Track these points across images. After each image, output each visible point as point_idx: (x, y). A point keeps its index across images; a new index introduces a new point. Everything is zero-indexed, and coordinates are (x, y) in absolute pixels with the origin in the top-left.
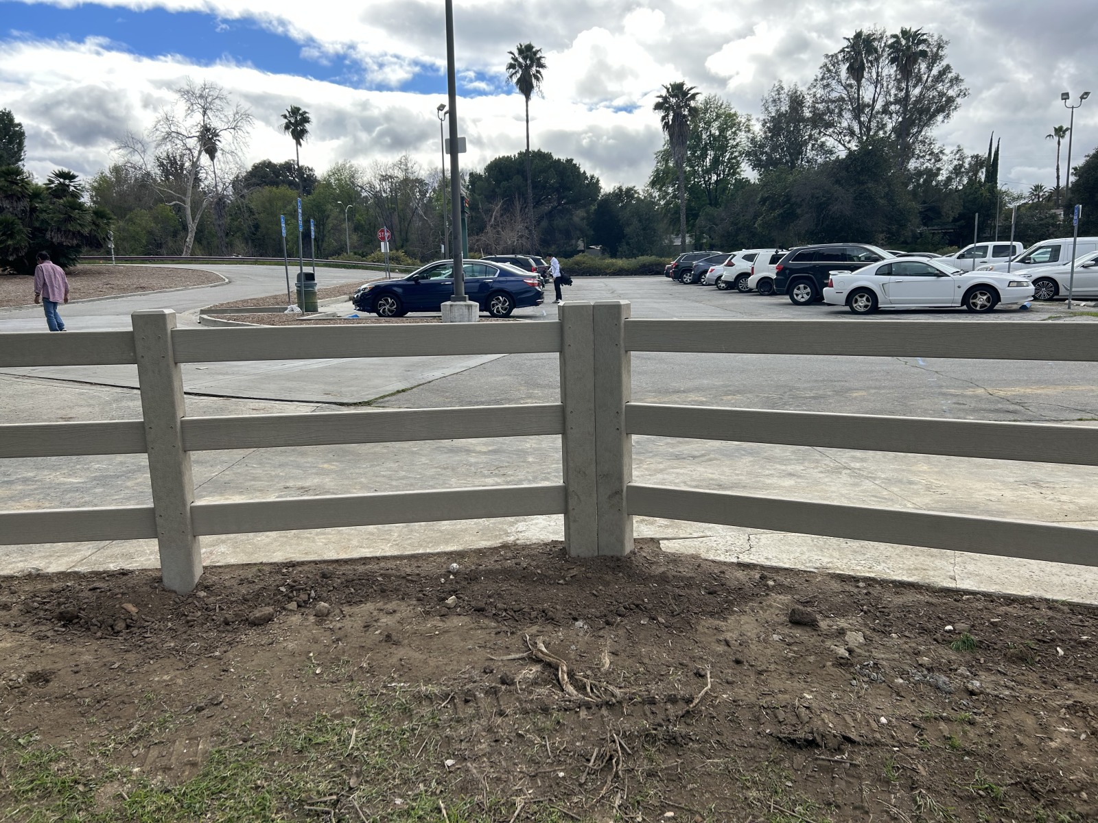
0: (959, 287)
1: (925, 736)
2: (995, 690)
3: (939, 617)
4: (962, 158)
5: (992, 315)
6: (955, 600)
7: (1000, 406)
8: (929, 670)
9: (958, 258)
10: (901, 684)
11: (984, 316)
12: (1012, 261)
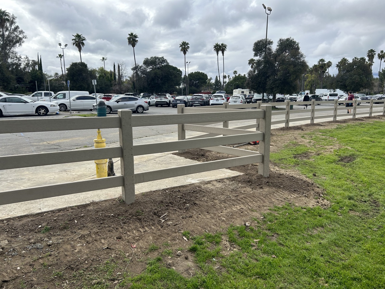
0: (34, 107)
1: (34, 267)
2: (57, 241)
3: (36, 224)
4: (28, 61)
5: (47, 117)
6: (41, 216)
7: (52, 147)
8: (34, 244)
9: (32, 96)
10: (24, 253)
11: (44, 117)
12: (51, 98)
